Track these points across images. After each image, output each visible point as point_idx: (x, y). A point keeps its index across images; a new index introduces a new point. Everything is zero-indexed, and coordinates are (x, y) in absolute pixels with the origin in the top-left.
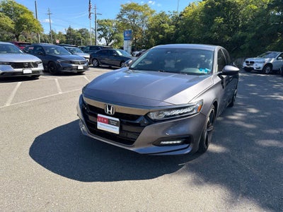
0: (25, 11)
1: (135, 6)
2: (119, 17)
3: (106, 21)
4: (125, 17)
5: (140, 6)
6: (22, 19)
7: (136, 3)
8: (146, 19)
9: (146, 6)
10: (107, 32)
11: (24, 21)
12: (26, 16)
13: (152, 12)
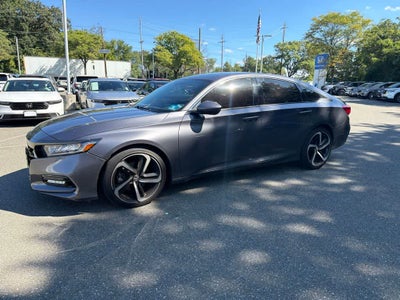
0: (186, 42)
1: (335, 17)
2: (309, 35)
3: (290, 43)
4: (317, 35)
5: (343, 17)
6: (181, 52)
7: (336, 13)
8: (354, 35)
9: (354, 14)
10: (290, 59)
11: (183, 54)
12: (187, 48)
13: (364, 24)
